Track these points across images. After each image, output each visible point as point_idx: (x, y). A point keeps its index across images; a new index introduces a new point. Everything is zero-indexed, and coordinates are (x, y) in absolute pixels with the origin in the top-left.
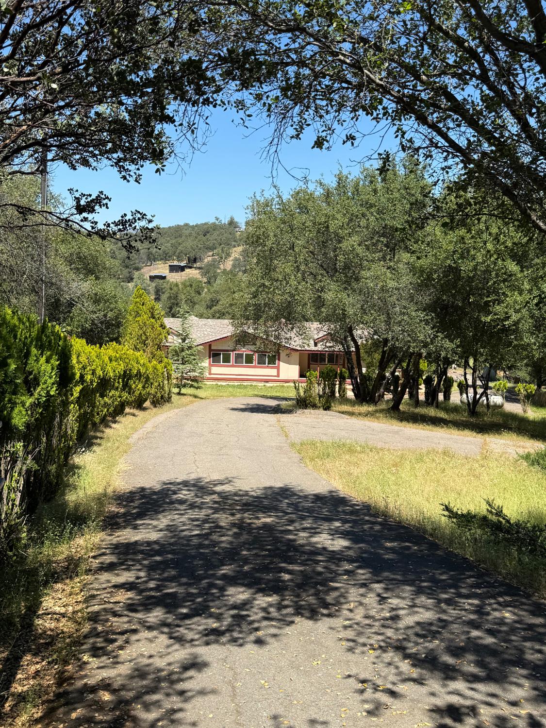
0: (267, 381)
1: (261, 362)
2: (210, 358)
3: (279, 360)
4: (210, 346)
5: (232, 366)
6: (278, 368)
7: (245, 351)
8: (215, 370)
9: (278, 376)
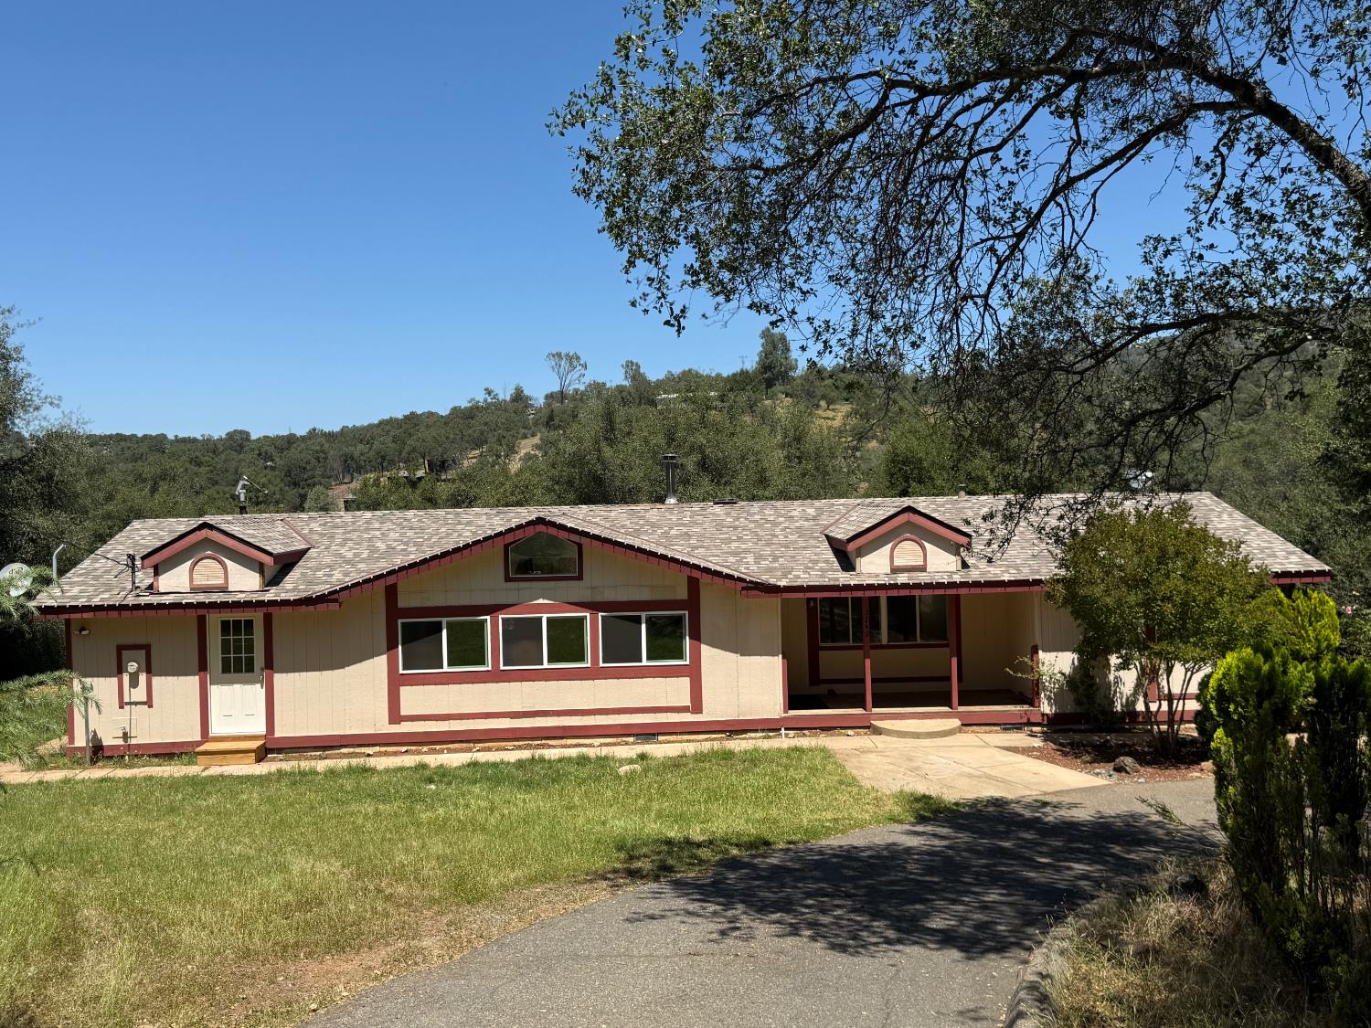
0: (648, 734)
1: (620, 650)
2: (391, 646)
3: (696, 636)
4: (391, 592)
5: (496, 677)
6: (694, 673)
7: (544, 606)
8: (415, 699)
9: (697, 706)
